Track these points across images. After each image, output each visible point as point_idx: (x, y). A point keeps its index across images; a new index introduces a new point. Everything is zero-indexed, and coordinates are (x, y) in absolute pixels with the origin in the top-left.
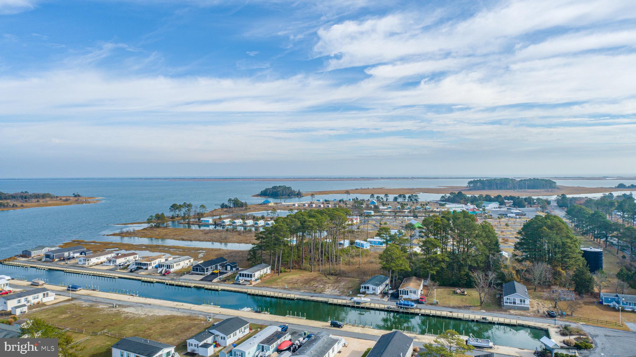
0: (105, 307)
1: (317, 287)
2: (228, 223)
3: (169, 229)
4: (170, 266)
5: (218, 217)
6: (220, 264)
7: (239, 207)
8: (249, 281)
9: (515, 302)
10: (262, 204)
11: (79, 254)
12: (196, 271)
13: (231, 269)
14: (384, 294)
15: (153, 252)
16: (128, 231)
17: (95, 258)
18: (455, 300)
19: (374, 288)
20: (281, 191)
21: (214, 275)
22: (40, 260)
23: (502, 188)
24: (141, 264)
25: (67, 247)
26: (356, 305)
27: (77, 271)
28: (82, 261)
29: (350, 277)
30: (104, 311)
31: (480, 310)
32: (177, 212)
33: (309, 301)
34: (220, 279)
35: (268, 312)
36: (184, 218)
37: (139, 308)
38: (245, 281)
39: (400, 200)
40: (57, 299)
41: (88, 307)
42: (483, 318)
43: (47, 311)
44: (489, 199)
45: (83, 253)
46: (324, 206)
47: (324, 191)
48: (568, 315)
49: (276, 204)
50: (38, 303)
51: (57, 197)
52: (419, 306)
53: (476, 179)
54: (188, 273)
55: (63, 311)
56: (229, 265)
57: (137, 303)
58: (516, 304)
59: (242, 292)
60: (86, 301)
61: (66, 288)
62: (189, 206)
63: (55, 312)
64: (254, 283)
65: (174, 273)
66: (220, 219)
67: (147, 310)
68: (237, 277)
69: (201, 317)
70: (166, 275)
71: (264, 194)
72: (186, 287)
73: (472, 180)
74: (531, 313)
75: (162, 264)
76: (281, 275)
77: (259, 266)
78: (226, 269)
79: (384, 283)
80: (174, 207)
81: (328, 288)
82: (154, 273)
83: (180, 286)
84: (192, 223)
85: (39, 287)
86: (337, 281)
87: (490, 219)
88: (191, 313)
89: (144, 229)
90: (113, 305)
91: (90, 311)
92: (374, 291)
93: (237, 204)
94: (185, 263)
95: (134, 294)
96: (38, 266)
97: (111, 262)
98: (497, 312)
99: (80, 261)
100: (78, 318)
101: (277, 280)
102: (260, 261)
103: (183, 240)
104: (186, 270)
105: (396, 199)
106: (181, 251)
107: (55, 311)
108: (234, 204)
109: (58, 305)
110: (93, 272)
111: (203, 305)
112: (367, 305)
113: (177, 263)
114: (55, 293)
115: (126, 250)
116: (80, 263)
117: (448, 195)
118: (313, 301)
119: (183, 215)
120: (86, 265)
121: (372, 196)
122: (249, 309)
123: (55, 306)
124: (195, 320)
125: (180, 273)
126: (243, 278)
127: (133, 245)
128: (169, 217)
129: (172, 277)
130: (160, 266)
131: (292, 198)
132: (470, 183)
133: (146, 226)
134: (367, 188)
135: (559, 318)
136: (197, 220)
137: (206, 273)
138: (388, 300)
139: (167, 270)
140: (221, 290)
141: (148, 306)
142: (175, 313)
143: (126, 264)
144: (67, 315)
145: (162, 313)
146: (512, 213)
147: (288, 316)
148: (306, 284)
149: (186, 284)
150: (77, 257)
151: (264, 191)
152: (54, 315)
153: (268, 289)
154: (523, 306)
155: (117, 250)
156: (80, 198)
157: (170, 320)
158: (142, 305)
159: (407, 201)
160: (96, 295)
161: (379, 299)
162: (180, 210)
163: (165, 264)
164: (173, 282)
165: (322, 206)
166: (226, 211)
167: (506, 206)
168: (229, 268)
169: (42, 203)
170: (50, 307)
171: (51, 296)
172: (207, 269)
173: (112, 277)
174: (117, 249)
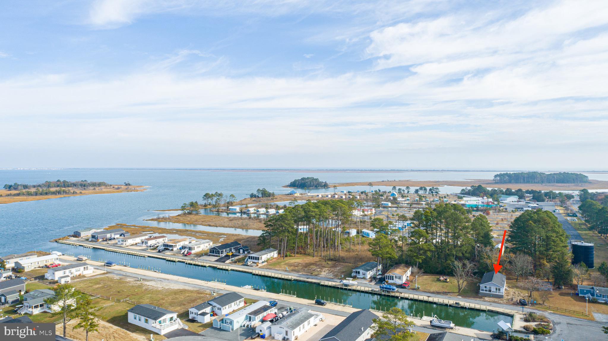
0: (132, 280)
1: (314, 270)
2: (253, 212)
3: (200, 215)
4: (191, 248)
5: (245, 206)
6: (234, 247)
7: (267, 197)
8: (256, 263)
9: (491, 290)
10: (289, 194)
11: (119, 235)
12: (213, 253)
13: (244, 252)
14: (373, 278)
15: (182, 235)
16: (164, 217)
17: (131, 240)
18: (437, 286)
19: (364, 273)
20: (309, 183)
21: (227, 257)
22: (87, 240)
23: (529, 182)
24: (167, 245)
25: (111, 229)
26: (344, 287)
27: (115, 250)
28: (121, 241)
29: (348, 263)
30: (130, 283)
31: (457, 296)
32: (210, 201)
33: (304, 282)
34: (232, 260)
35: (265, 290)
36: (214, 206)
37: (159, 282)
38: (253, 263)
39: (421, 192)
40: (95, 272)
41: (118, 279)
42: (456, 303)
43: (85, 281)
44: (509, 193)
45: (122, 235)
46: (346, 197)
47: (351, 183)
48: (540, 304)
49: (301, 194)
50: (80, 275)
51: (111, 185)
52: (400, 290)
53: (502, 173)
54: (206, 254)
55: (97, 282)
56: (241, 249)
57: (158, 278)
58: (491, 292)
59: (248, 273)
60: (117, 274)
61: (103, 264)
62: (220, 195)
63: (91, 283)
64: (260, 265)
65: (194, 254)
66: (247, 207)
67: (165, 284)
68: (246, 259)
69: (208, 291)
70: (187, 256)
71: (294, 185)
72: (202, 266)
73: (499, 173)
74: (505, 301)
75: (185, 246)
76: (286, 258)
77: (267, 250)
78: (239, 252)
79: (375, 269)
80: (207, 196)
81: (324, 272)
82: (178, 254)
83: (197, 265)
84: (221, 211)
85: (83, 262)
86: (334, 266)
87: (504, 212)
88: (200, 288)
89: (179, 215)
90: (138, 278)
91: (119, 283)
92: (364, 276)
93: (265, 194)
94: (206, 245)
95: (157, 271)
96: (84, 245)
97: (144, 243)
98: (472, 299)
99: (119, 242)
100: (108, 288)
101: (280, 263)
102: (269, 246)
103: (210, 226)
104: (205, 252)
105: (417, 191)
106: (205, 236)
107: (91, 281)
108: (262, 194)
109: (95, 277)
110: (127, 251)
111: (212, 281)
112: (354, 288)
113: (198, 246)
114: (93, 268)
115: (159, 233)
116: (119, 243)
117: (469, 188)
118: (308, 282)
119: (214, 204)
120: (124, 245)
121: (394, 188)
122: (250, 287)
123: (93, 278)
124: (202, 293)
125: (199, 255)
126: (252, 260)
127: (166, 229)
128: (202, 205)
129: (192, 257)
130: (183, 248)
131: (319, 189)
132: (496, 176)
133: (180, 212)
134: (394, 180)
135: (530, 306)
136: (226, 209)
137: (220, 255)
138: (375, 284)
139: (189, 251)
140: (231, 270)
141: (167, 281)
142: (187, 288)
143: (156, 246)
144: (101, 286)
145: (176, 287)
146: (529, 207)
147: (281, 293)
148: (306, 267)
149: (202, 264)
150: (117, 238)
151: (293, 182)
152: (90, 285)
153: (271, 270)
154: (497, 293)
155: (152, 234)
156: (130, 187)
157: (181, 293)
158: (161, 280)
159: (428, 193)
160: (126, 271)
161: (367, 282)
162: (213, 199)
163: (187, 246)
164: (191, 262)
165: (344, 197)
166: (254, 201)
167: (526, 200)
168: (241, 251)
169: (98, 191)
170: (88, 278)
171: (91, 269)
172: (222, 251)
173: (143, 256)
174: (152, 232)
